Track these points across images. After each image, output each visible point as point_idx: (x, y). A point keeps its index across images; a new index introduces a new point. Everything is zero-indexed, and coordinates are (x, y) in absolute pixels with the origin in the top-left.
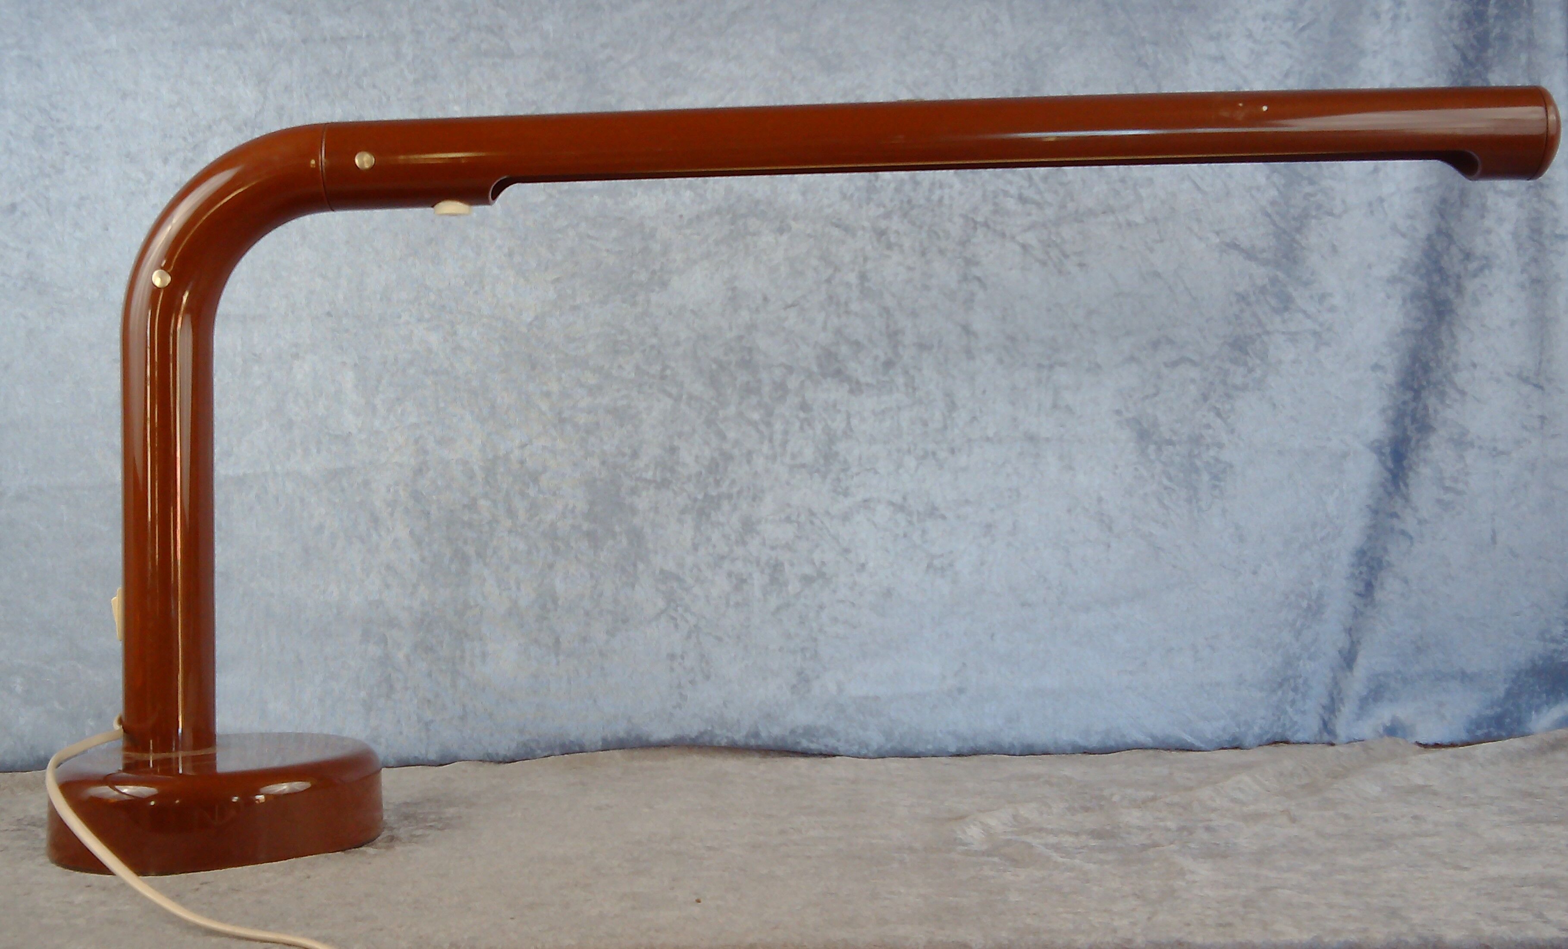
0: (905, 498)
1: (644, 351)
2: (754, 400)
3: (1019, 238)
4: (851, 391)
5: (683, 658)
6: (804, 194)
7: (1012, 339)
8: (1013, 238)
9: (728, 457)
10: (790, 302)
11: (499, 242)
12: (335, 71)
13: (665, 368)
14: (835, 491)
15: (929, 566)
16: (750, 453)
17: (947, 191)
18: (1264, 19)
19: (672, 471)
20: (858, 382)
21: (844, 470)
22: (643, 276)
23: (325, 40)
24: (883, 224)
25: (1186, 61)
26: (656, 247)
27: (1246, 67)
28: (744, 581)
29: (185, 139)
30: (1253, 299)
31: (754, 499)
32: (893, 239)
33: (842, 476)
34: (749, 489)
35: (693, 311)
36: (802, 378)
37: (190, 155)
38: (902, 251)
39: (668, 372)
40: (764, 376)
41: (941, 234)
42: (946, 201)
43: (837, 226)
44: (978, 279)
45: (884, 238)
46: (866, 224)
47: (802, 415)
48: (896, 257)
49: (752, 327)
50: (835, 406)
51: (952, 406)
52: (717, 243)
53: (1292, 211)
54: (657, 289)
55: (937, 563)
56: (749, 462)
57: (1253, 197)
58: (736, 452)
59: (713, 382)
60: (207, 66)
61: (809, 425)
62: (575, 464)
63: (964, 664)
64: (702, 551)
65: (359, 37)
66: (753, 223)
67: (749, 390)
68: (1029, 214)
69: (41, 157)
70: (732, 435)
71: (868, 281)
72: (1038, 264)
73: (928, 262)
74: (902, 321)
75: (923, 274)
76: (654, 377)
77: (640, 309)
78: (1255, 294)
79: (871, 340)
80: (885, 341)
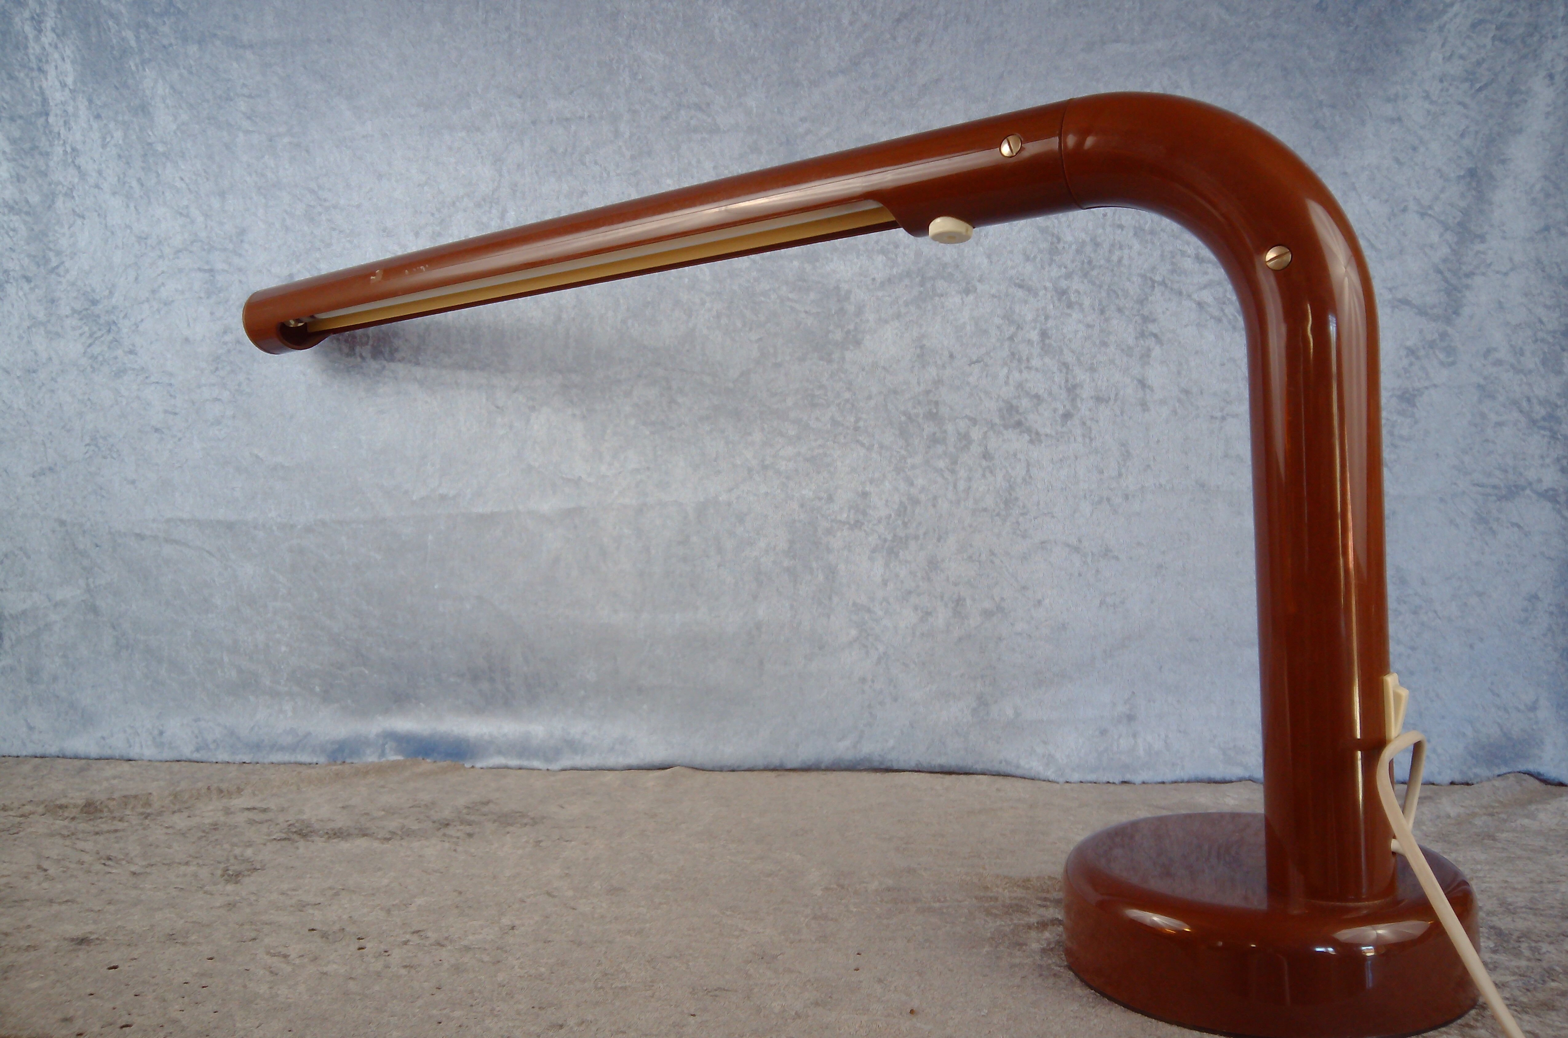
0: (1080, 541)
1: (839, 405)
2: (940, 449)
3: (1195, 296)
4: (1031, 442)
5: (873, 681)
6: (989, 257)
7: (1187, 392)
8: (1189, 296)
9: (915, 502)
10: (974, 358)
11: (708, 305)
12: (561, 150)
13: (858, 420)
14: (1014, 533)
15: (1102, 603)
16: (935, 498)
17: (1126, 251)
18: (1441, 81)
19: (865, 513)
20: (1037, 433)
21: (1022, 514)
22: (838, 336)
23: (551, 121)
24: (1064, 284)
25: (1363, 123)
26: (851, 308)
27: (1423, 127)
28: (929, 614)
29: (433, 214)
30: (1422, 353)
31: (939, 540)
32: (1073, 298)
33: (1021, 519)
34: (935, 530)
35: (884, 368)
36: (985, 429)
37: (438, 228)
38: (1082, 310)
39: (861, 424)
40: (950, 427)
41: (1120, 293)
42: (1125, 262)
43: (1021, 286)
44: (1155, 336)
45: (1064, 298)
46: (1048, 284)
47: (984, 463)
48: (1076, 315)
49: (938, 382)
50: (1015, 455)
51: (1127, 455)
52: (906, 304)
53: (1464, 267)
54: (851, 347)
55: (1109, 600)
56: (934, 506)
57: (1426, 254)
58: (923, 497)
59: (903, 433)
60: (450, 148)
61: (991, 472)
62: (776, 507)
63: (1133, 693)
64: (891, 586)
65: (581, 118)
66: (941, 285)
67: (934, 440)
68: (1206, 273)
69: (312, 233)
70: (920, 482)
71: (1049, 338)
72: (1212, 320)
73: (1107, 320)
74: (1081, 376)
75: (1102, 331)
76: (848, 428)
77: (835, 366)
78: (1424, 348)
79: (1050, 394)
80: (1064, 394)
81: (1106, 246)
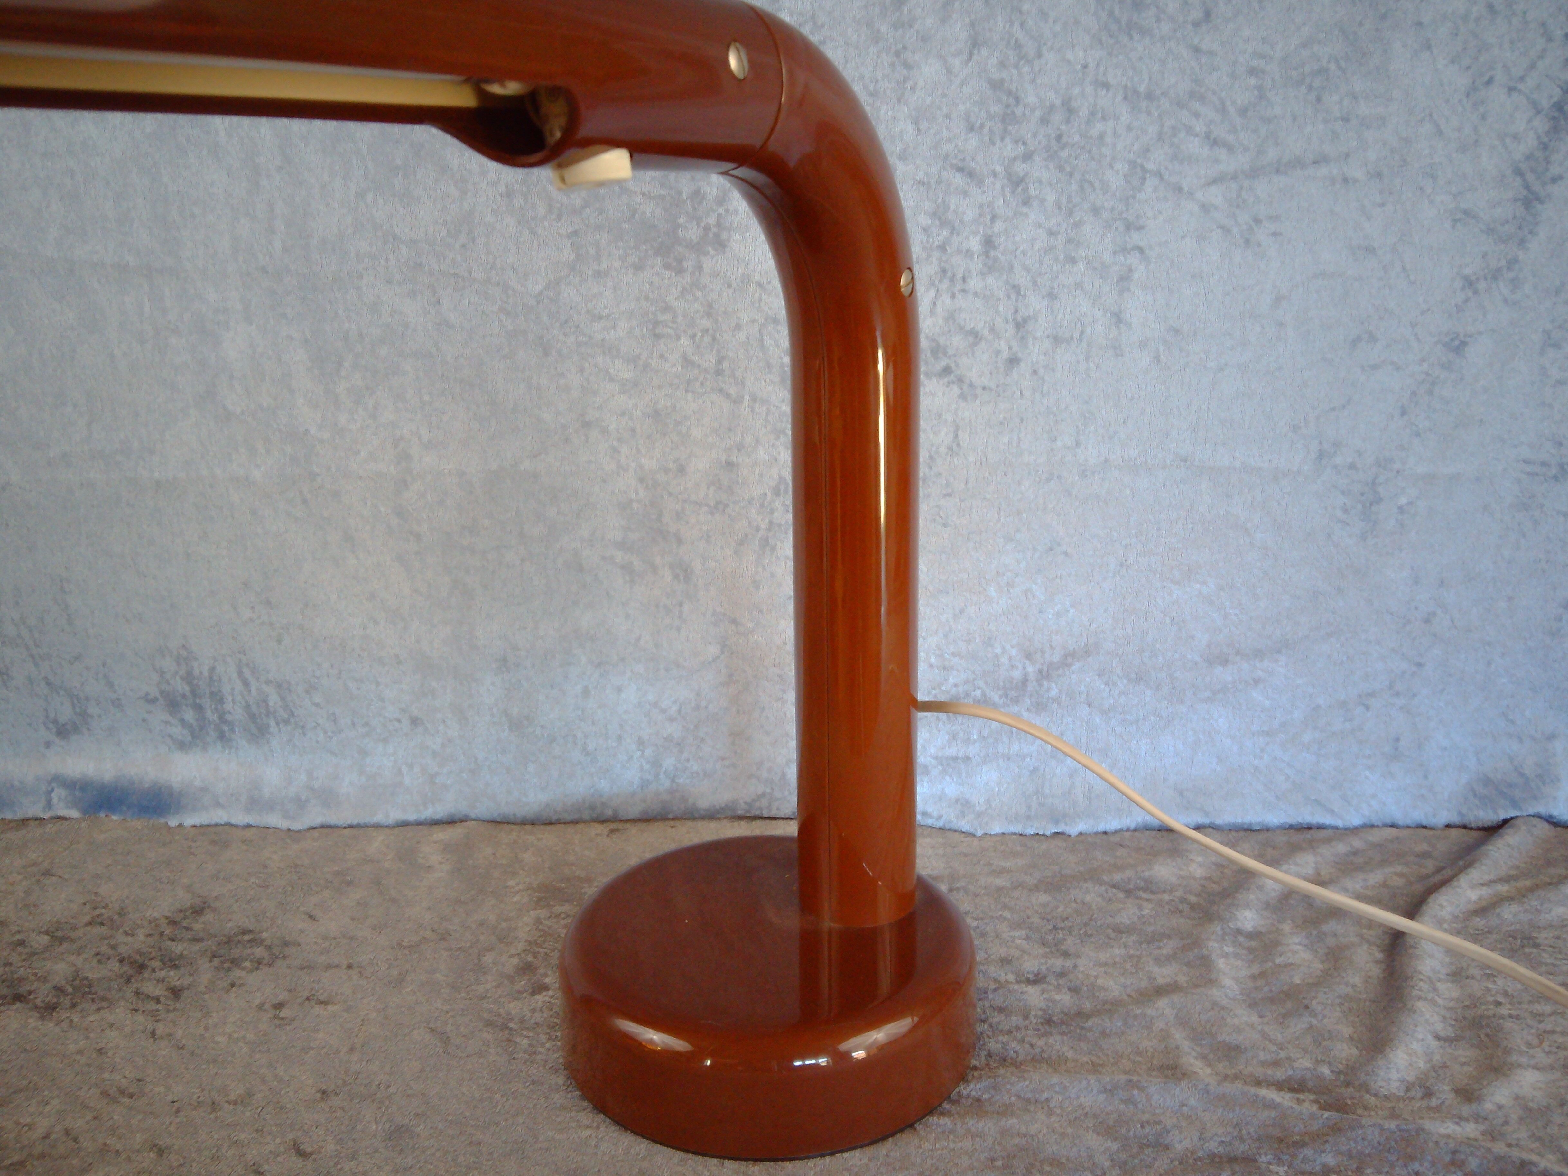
1: (693, 337)
3: (1199, 195)
4: (963, 397)
6: (916, 122)
7: (1176, 331)
8: (1191, 194)
13: (721, 359)
17: (1111, 123)
19: (730, 491)
20: (971, 385)
22: (692, 233)
24: (1020, 168)
30: (1482, 285)
32: (1032, 190)
35: (760, 285)
38: (1043, 208)
41: (1097, 184)
42: (1109, 139)
43: (960, 170)
44: (1141, 250)
45: (1020, 189)
46: (999, 168)
48: (1034, 216)
50: (939, 414)
53: (1553, 168)
54: (712, 252)
57: (1506, 147)
68: (1217, 161)
71: (995, 248)
72: (1219, 231)
73: (1077, 225)
74: (1035, 303)
75: (1069, 241)
76: (706, 370)
77: (688, 279)
78: (1486, 279)
79: (992, 330)
80: (1011, 329)
81: (1084, 113)
